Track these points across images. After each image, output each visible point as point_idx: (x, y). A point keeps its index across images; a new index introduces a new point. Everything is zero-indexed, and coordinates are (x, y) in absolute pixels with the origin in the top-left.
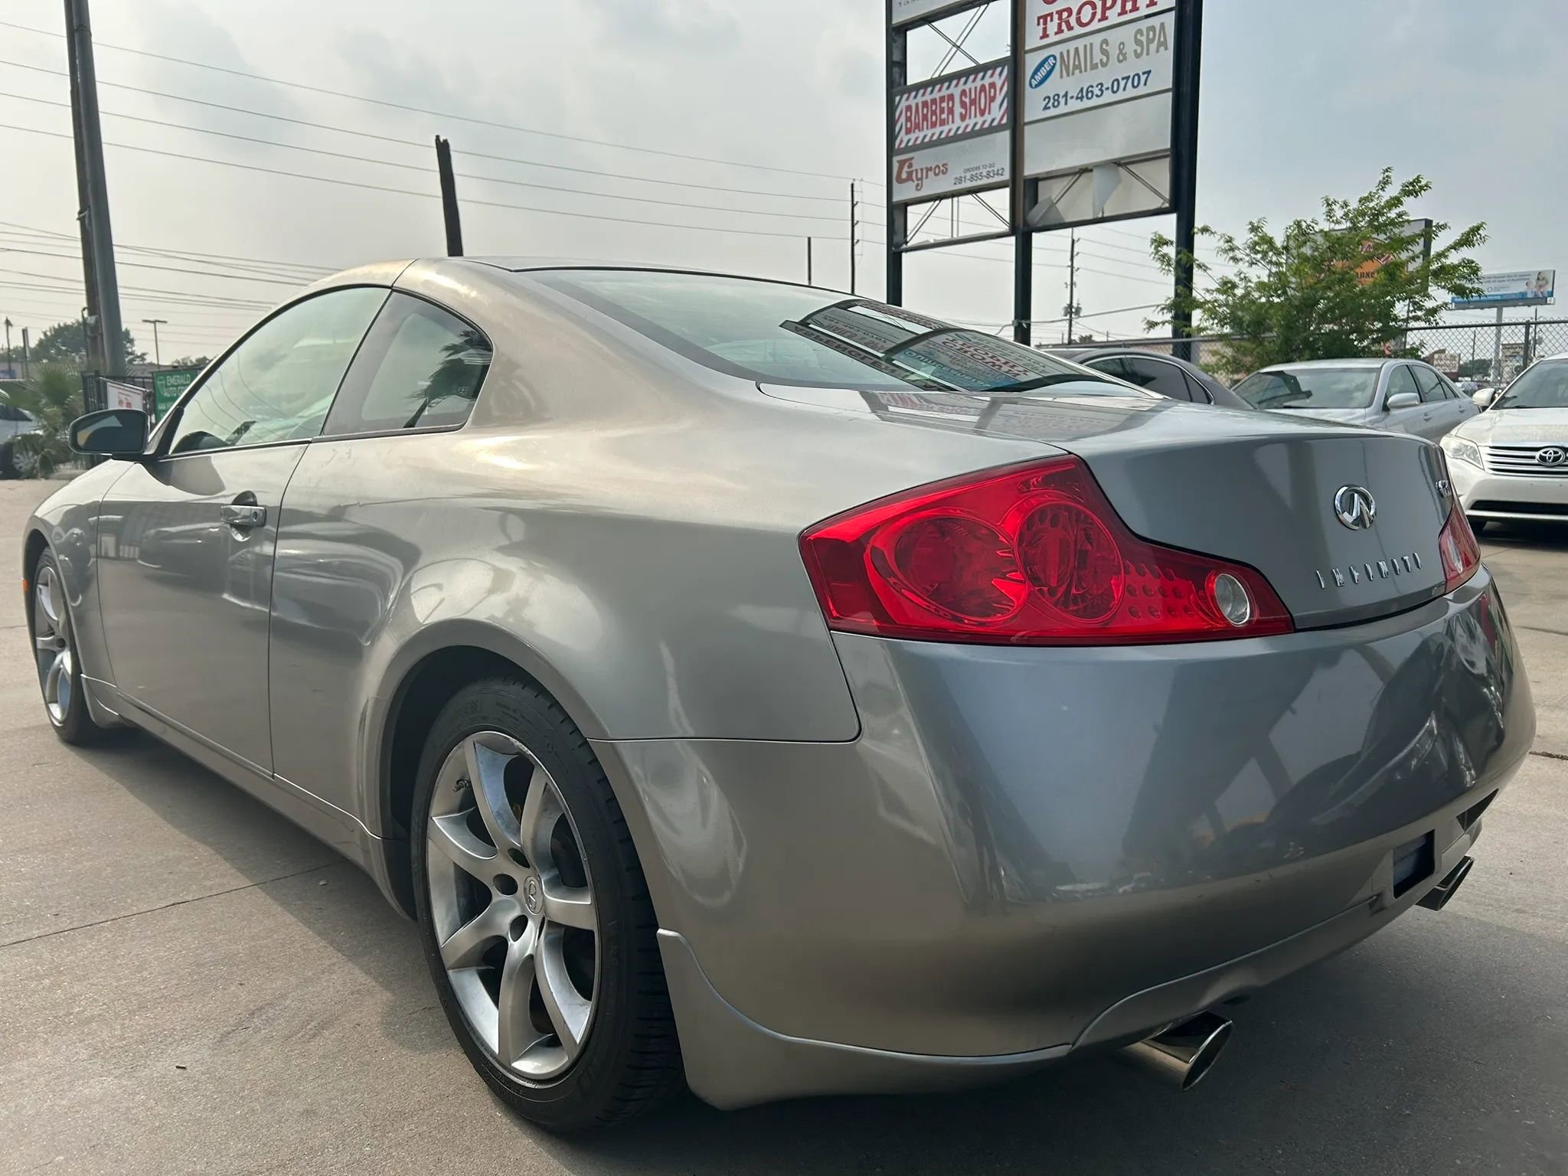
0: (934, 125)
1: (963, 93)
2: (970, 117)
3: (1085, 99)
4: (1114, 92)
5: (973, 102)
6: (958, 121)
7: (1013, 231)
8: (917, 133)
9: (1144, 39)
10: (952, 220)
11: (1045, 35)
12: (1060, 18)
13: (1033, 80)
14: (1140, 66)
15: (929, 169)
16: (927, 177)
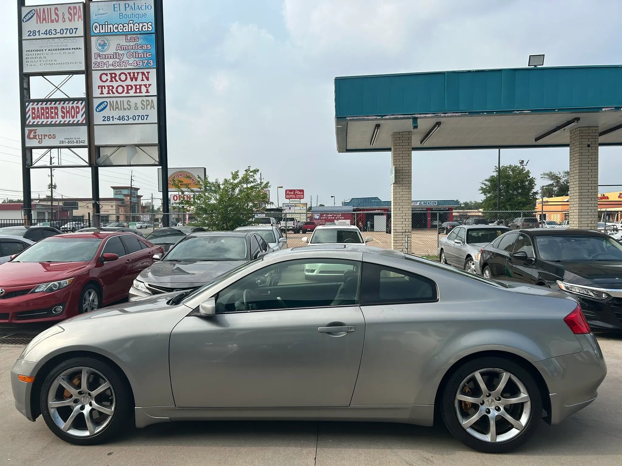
0: (47, 118)
1: (63, 107)
2: (67, 118)
3: (121, 120)
4: (133, 120)
5: (68, 112)
6: (60, 119)
7: (90, 165)
8: (38, 120)
9: (145, 103)
10: (58, 158)
11: (102, 93)
12: (109, 88)
13: (97, 109)
14: (144, 113)
15: (45, 136)
16: (44, 138)
